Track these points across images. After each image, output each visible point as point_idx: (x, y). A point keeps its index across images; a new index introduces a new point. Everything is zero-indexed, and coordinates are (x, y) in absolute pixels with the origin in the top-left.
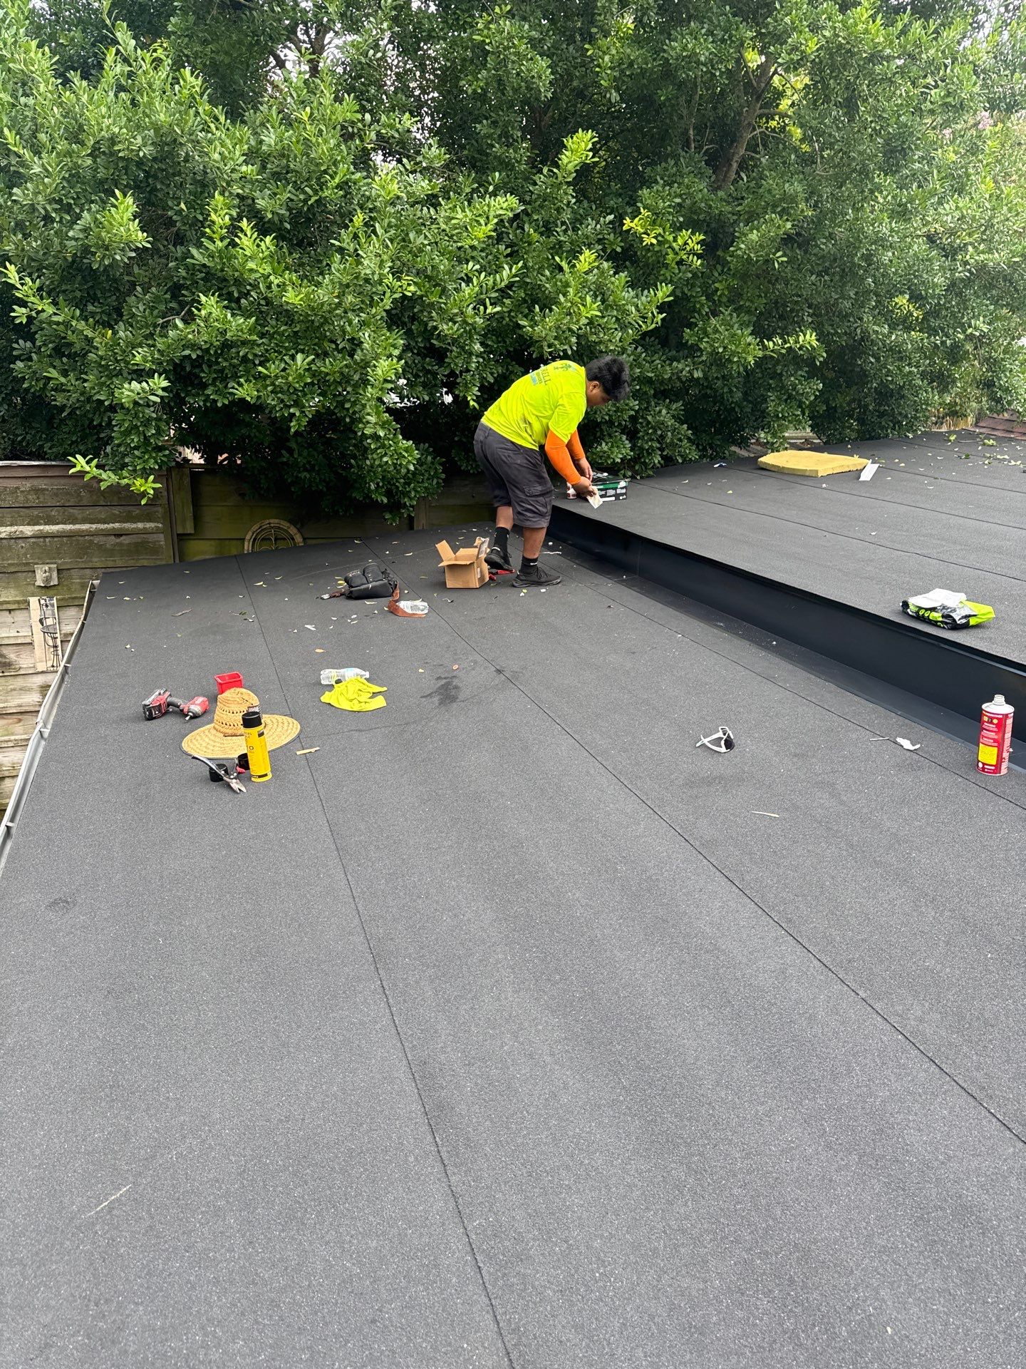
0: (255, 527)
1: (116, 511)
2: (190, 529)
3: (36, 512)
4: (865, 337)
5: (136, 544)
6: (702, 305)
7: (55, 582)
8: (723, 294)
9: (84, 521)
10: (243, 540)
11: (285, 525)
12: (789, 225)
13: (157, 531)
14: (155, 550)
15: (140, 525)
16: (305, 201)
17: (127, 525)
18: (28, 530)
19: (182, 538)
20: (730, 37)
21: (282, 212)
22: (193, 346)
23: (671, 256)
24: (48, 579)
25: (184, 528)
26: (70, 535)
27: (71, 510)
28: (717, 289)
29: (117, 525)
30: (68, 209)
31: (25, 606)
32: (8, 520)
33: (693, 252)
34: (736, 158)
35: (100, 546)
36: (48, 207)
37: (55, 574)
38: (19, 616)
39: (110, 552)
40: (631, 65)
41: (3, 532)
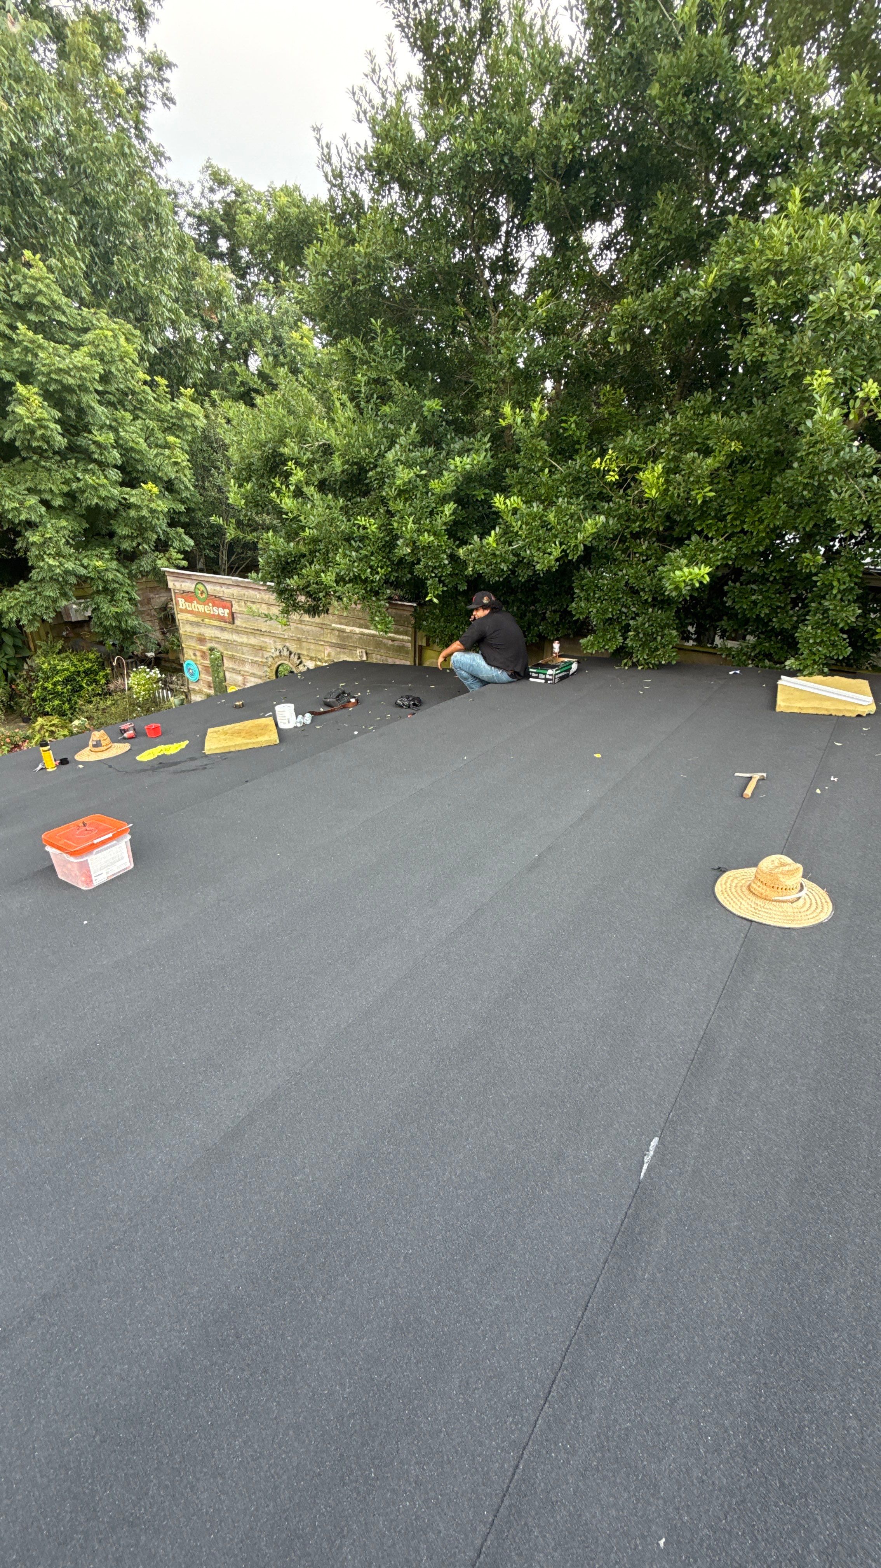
2: (425, 644)
5: (401, 648)
7: (364, 658)
13: (408, 641)
14: (408, 653)
15: (402, 637)
17: (397, 636)
18: (357, 630)
19: (421, 647)
25: (422, 642)
29: (393, 635)
32: (351, 624)
35: (385, 645)
37: (364, 655)
39: (388, 648)
41: (348, 629)
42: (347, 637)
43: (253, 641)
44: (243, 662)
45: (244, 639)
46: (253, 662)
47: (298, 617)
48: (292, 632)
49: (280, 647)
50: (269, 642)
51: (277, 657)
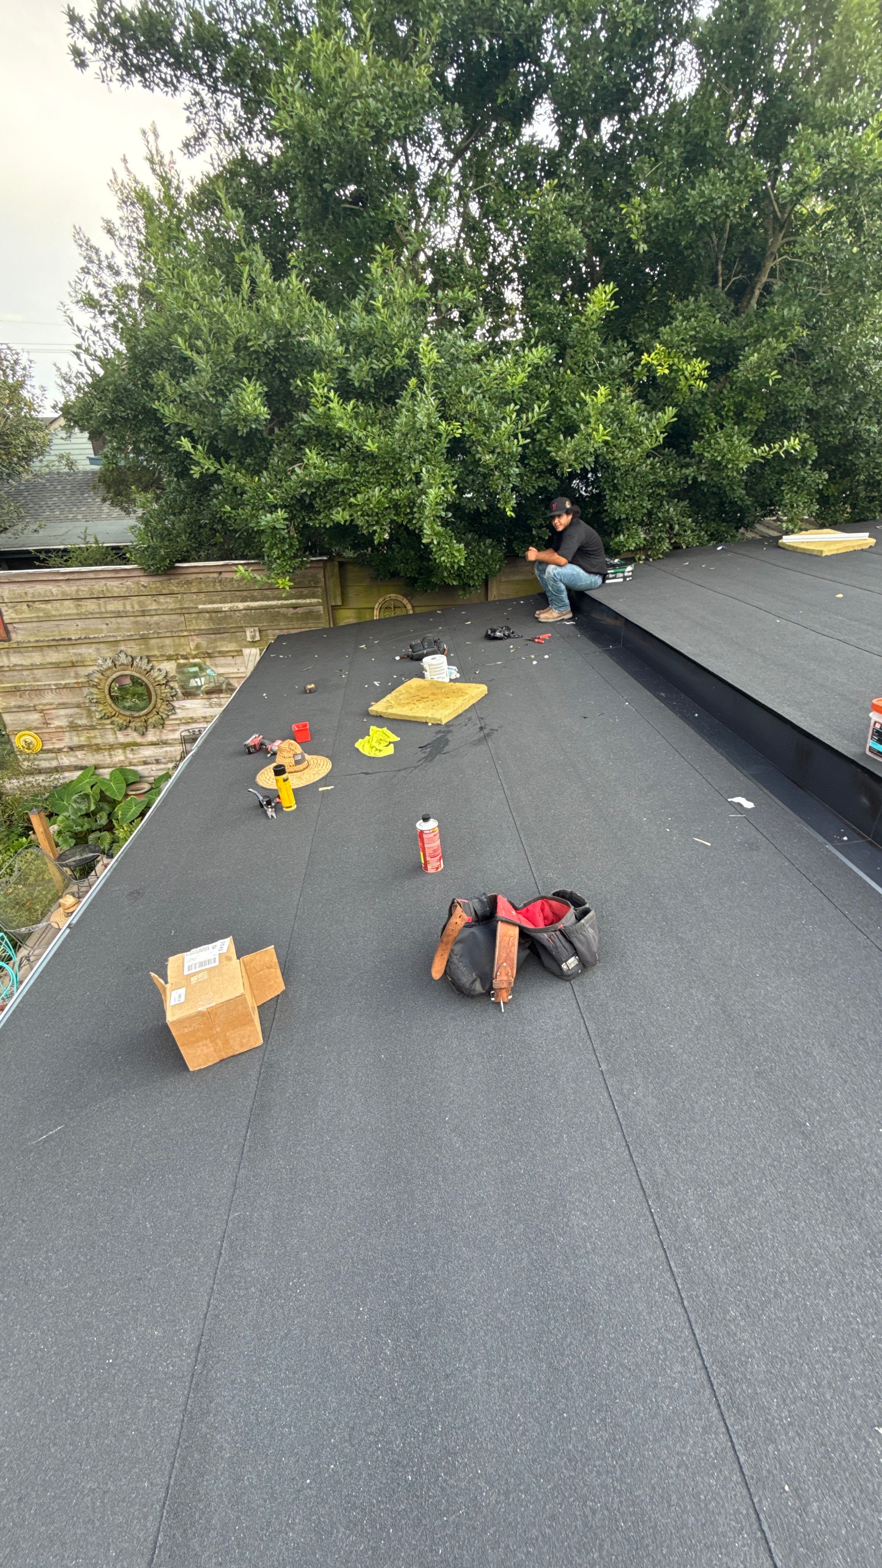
0: (381, 600)
1: (293, 592)
2: (340, 603)
3: (245, 593)
4: (857, 436)
5: (306, 613)
6: (711, 420)
7: (258, 638)
8: (729, 410)
9: (274, 599)
10: (373, 609)
11: (400, 598)
12: (783, 346)
13: (319, 604)
14: (317, 617)
15: (308, 601)
16: (384, 369)
17: (300, 601)
18: (241, 605)
19: (335, 608)
20: (746, 178)
21: (368, 379)
22: (309, 485)
23: (683, 383)
24: (253, 637)
25: (335, 602)
26: (266, 608)
27: (266, 592)
28: (725, 406)
29: (294, 601)
30: (221, 393)
31: (240, 653)
32: (229, 599)
33: (700, 377)
34: (760, 286)
35: (285, 615)
36: (207, 393)
37: (257, 634)
38: (239, 660)
39: (291, 619)
40: (656, 217)
41: (226, 607)
42: (225, 618)
43: (54, 656)
44: (39, 691)
45: (37, 658)
46: (59, 688)
47: (137, 607)
48: (129, 630)
49: (111, 655)
50: (88, 651)
51: (110, 668)
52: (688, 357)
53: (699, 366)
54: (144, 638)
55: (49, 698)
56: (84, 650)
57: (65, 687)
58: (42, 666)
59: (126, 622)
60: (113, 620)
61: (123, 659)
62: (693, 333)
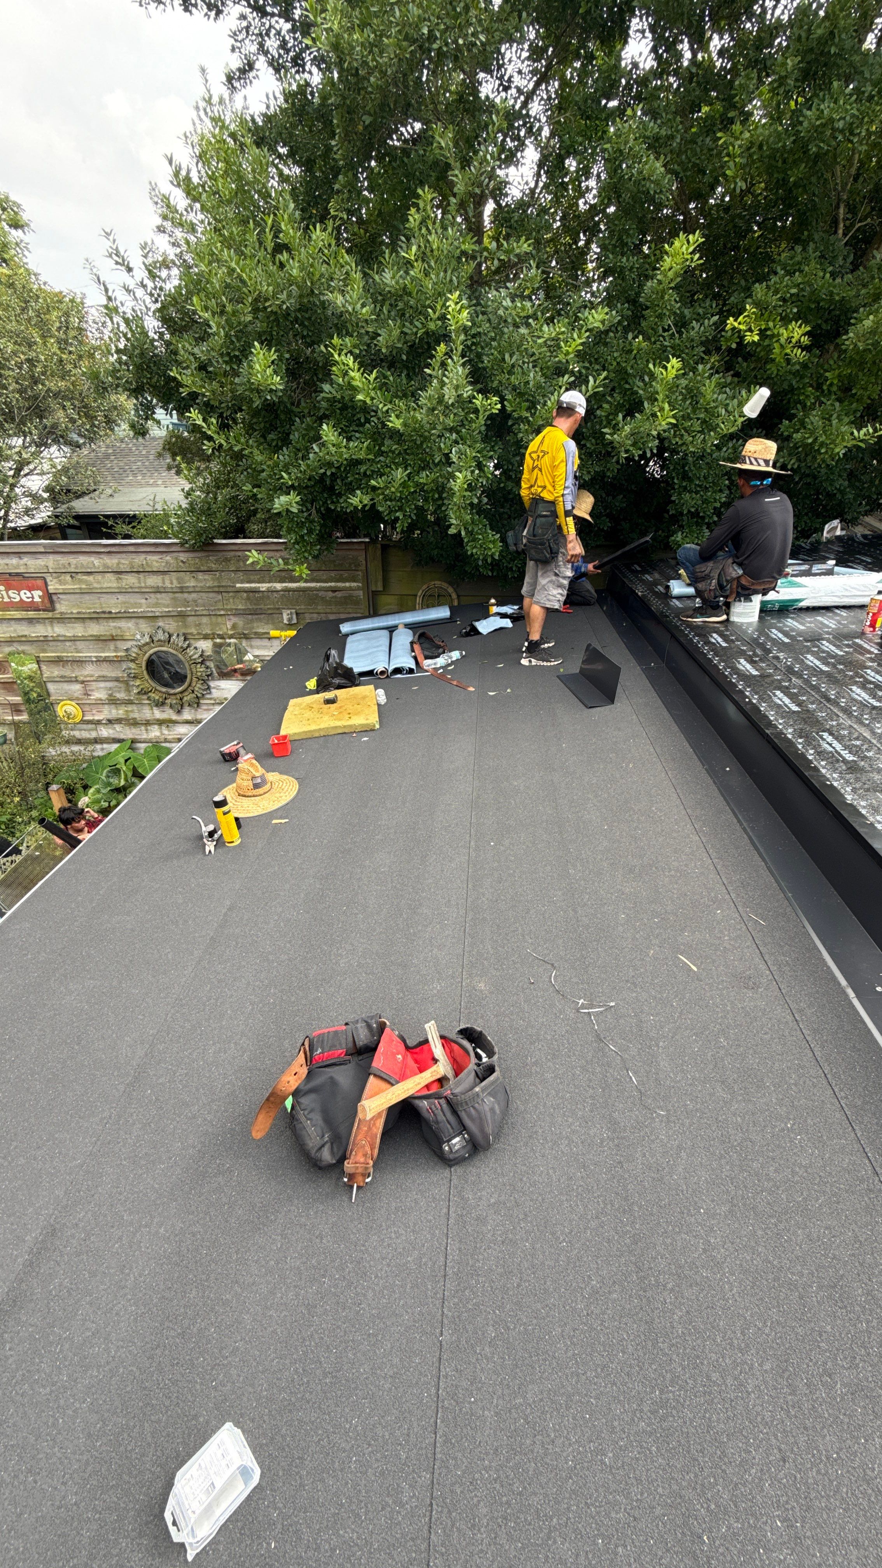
0: (425, 587)
1: (333, 574)
2: (381, 589)
3: (284, 574)
5: (345, 598)
6: (808, 396)
7: (295, 621)
8: (831, 385)
9: (312, 581)
10: (416, 596)
11: (445, 585)
13: (358, 589)
14: (357, 602)
15: (347, 584)
17: (340, 584)
18: (279, 586)
19: (375, 593)
23: (777, 350)
24: (290, 620)
25: (376, 586)
26: (304, 590)
28: (826, 379)
29: (333, 584)
31: (271, 635)
32: (267, 579)
33: (798, 344)
35: (322, 598)
37: (294, 616)
38: (275, 642)
39: (327, 602)
40: (760, 147)
41: (264, 587)
42: (262, 598)
43: (95, 629)
44: (80, 662)
45: (78, 630)
46: (100, 661)
47: (175, 584)
48: (168, 606)
49: (149, 630)
50: (127, 626)
51: (147, 644)
52: (786, 320)
53: (798, 332)
54: (182, 616)
55: (89, 670)
56: (123, 624)
57: (106, 660)
58: (84, 639)
59: (165, 599)
60: (152, 595)
61: (161, 636)
62: (794, 291)
